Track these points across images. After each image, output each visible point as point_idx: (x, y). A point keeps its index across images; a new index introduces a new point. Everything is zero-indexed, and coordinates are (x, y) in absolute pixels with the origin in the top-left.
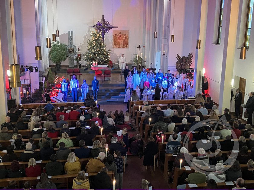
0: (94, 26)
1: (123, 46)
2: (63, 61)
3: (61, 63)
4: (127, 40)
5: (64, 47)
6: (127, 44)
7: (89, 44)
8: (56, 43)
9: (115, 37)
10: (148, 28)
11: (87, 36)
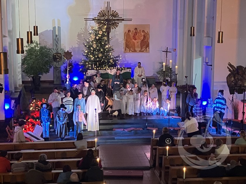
0: (93, 19)
1: (140, 49)
2: (44, 74)
3: (40, 77)
4: (146, 39)
5: (46, 51)
6: (148, 46)
7: (86, 46)
8: (33, 45)
9: (127, 35)
10: (180, 20)
11: (82, 34)
